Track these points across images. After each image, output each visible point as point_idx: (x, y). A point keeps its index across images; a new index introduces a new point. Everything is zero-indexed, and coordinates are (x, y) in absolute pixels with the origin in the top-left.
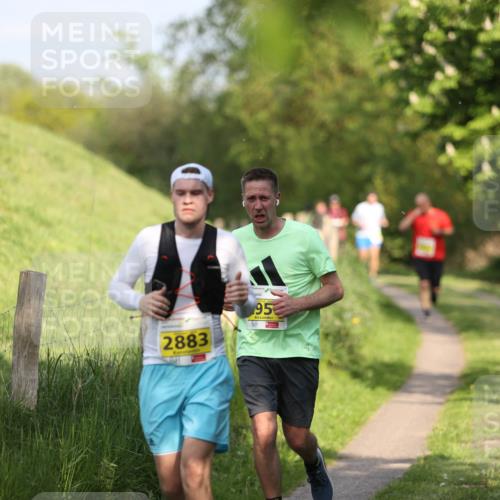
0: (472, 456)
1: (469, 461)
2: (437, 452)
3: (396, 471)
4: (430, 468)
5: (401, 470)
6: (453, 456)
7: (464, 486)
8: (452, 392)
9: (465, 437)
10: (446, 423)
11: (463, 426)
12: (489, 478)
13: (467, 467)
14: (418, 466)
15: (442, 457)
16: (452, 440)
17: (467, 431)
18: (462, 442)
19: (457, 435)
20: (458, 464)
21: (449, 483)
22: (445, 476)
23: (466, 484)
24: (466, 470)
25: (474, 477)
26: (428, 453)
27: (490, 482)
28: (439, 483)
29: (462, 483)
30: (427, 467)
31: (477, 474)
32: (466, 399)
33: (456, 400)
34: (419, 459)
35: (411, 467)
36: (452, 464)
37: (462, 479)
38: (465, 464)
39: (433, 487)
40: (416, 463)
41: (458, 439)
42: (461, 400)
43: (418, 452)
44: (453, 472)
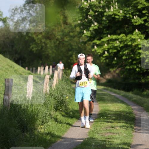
0: (101, 138)
1: (100, 139)
2: (91, 137)
3: (79, 142)
4: (89, 141)
5: (80, 142)
6: (96, 138)
7: (99, 147)
8: (95, 119)
9: (99, 132)
10: (94, 128)
11: (99, 129)
12: (107, 144)
13: (100, 141)
14: (85, 141)
15: (92, 138)
16: (95, 133)
17: (100, 130)
18: (98, 134)
19: (97, 132)
20: (97, 140)
21: (94, 146)
22: (93, 144)
23: (100, 146)
24: (100, 142)
25: (102, 144)
26: (88, 137)
27: (106, 146)
28: (91, 146)
29: (98, 146)
30: (88, 141)
31: (103, 143)
32: (100, 121)
33: (97, 121)
34: (86, 139)
35: (83, 141)
36: (95, 140)
37: (98, 145)
38: (99, 140)
39: (90, 147)
40: (85, 140)
41: (97, 133)
42: (98, 121)
43: (85, 137)
44: (96, 143)
